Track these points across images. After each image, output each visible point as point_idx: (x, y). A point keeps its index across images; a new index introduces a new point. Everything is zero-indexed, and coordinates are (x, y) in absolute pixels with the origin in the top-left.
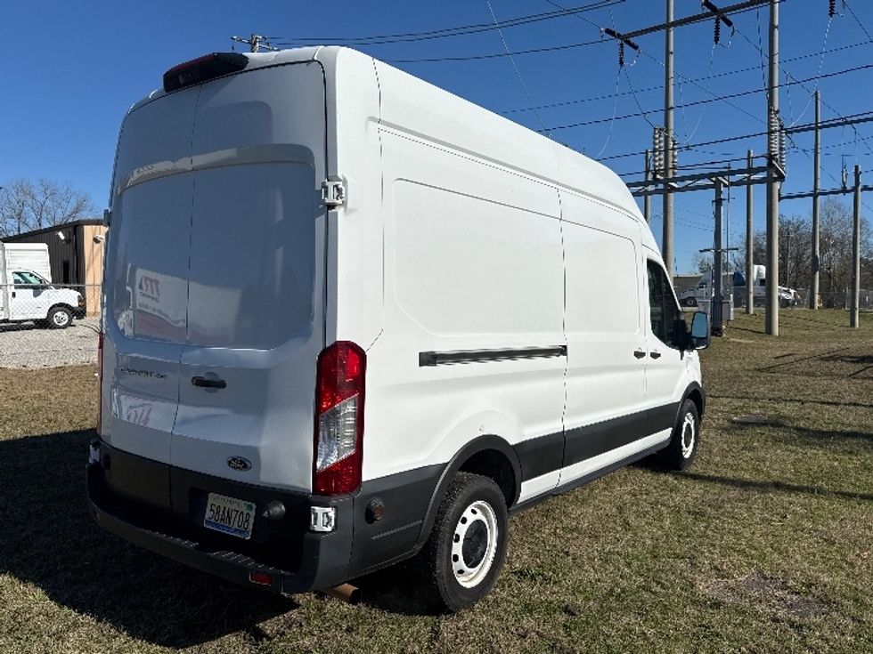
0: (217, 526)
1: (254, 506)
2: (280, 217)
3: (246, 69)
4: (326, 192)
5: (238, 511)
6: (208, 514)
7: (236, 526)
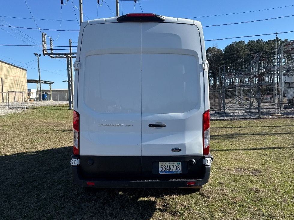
0: (165, 172)
1: (180, 163)
2: (184, 73)
3: (164, 22)
4: (204, 66)
5: (174, 166)
6: (160, 169)
7: (174, 170)
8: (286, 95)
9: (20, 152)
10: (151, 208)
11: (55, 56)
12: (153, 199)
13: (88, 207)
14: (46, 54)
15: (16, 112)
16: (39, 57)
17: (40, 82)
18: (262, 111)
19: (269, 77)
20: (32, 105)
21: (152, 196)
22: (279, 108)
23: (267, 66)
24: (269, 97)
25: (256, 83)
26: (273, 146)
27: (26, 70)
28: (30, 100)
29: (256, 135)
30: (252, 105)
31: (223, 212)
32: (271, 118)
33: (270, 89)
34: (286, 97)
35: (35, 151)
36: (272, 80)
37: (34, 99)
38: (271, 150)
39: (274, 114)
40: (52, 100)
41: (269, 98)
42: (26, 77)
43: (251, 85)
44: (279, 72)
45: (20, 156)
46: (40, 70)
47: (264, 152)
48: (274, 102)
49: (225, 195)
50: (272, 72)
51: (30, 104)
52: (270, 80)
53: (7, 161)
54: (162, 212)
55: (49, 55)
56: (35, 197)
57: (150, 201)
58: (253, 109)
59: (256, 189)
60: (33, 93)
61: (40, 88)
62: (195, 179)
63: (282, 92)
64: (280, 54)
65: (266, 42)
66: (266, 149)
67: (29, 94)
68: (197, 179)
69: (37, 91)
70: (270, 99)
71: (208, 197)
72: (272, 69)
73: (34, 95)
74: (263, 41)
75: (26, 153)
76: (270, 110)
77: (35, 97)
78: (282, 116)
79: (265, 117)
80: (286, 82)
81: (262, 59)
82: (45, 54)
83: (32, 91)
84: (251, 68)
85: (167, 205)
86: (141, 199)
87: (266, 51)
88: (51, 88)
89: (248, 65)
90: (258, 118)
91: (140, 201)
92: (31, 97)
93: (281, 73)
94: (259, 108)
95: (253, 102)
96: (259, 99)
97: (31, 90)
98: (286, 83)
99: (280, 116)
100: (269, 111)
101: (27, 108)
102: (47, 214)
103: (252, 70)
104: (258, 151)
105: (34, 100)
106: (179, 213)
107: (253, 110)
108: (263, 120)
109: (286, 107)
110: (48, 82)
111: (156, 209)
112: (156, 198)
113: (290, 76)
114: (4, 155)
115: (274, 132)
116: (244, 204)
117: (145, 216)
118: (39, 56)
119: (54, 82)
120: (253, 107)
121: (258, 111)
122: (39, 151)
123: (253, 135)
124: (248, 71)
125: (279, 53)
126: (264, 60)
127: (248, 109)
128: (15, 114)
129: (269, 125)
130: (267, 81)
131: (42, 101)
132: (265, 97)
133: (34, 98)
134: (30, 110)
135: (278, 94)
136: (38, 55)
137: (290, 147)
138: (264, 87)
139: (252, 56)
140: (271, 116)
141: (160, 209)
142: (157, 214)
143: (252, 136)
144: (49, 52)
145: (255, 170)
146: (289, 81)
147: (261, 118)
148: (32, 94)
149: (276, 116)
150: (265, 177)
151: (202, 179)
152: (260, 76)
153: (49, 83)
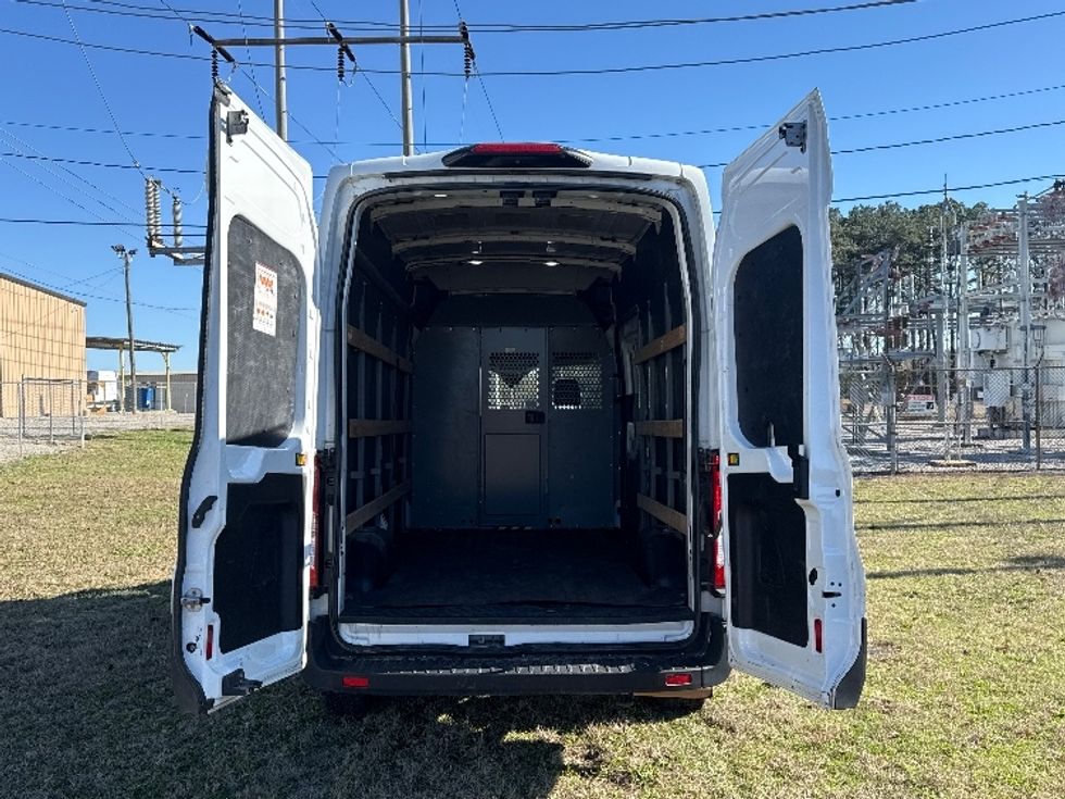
8: (980, 395)
9: (86, 587)
10: (546, 762)
11: (189, 256)
12: (551, 736)
13: (340, 761)
14: (159, 251)
15: (51, 450)
16: (131, 260)
17: (131, 344)
18: (902, 447)
19: (925, 332)
20: (103, 425)
21: (547, 726)
22: (957, 439)
23: (917, 294)
24: (923, 400)
25: (881, 351)
26: (939, 565)
27: (83, 305)
28: (94, 410)
29: (880, 528)
30: (867, 428)
31: (777, 773)
32: (931, 474)
33: (927, 374)
34: (982, 399)
35: (136, 585)
36: (935, 343)
37: (108, 406)
38: (933, 580)
39: (943, 458)
40: (170, 409)
41: (924, 403)
42: (83, 326)
43: (861, 361)
44: (955, 316)
45: (89, 601)
46: (131, 306)
47: (907, 584)
48: (941, 416)
49: (786, 722)
50: (934, 316)
51: (95, 423)
52: (928, 344)
53: (46, 615)
54: (583, 775)
55: (168, 252)
56: (164, 731)
57: (541, 742)
58: (870, 441)
59: (884, 701)
60: (104, 386)
61: (132, 365)
62: (689, 666)
63: (968, 385)
64: (959, 253)
65: (914, 211)
66: (915, 573)
67: (92, 388)
68: (694, 667)
69: (121, 378)
70: (928, 408)
71: (732, 730)
72: (933, 306)
73: (110, 392)
74: (902, 210)
75: (108, 591)
76: (929, 444)
77: (111, 399)
78: (967, 465)
79: (913, 467)
80: (982, 348)
81: (897, 270)
82: (154, 252)
83: (102, 376)
84: (863, 299)
85: (597, 754)
86: (512, 736)
87: (912, 243)
88: (168, 368)
89: (850, 292)
90: (888, 473)
91: (509, 743)
92: (98, 399)
93: (962, 318)
94: (890, 438)
95: (871, 416)
96: (889, 408)
97: (100, 373)
98: (980, 353)
99: (962, 465)
100: (925, 449)
101: (87, 438)
102: (210, 784)
103: (866, 308)
104: (889, 582)
105: (109, 410)
106: (639, 777)
107: (868, 446)
108: (904, 479)
109: (982, 434)
110: (161, 345)
111: (565, 768)
112: (559, 733)
113: (993, 330)
114: (32, 597)
115: (940, 518)
116: (848, 749)
117: (531, 789)
118: (129, 256)
119: (178, 348)
120: (869, 436)
121: (889, 450)
122: (151, 585)
123: (873, 528)
124: (852, 311)
125: (955, 249)
126: (904, 274)
127: (854, 441)
128: (47, 457)
129: (925, 497)
130: (917, 345)
131: (138, 412)
132: (913, 399)
133: (108, 402)
134: (99, 444)
135: (954, 389)
136: (127, 252)
137: (994, 570)
138: (906, 365)
139: (863, 263)
140: (933, 465)
141: (575, 768)
142: (567, 781)
143: (870, 531)
144: (170, 243)
145: (879, 645)
146: (992, 347)
147: (897, 473)
148: (100, 389)
149: (949, 466)
150: (912, 665)
151: (711, 667)
152: (894, 330)
153: (163, 348)
